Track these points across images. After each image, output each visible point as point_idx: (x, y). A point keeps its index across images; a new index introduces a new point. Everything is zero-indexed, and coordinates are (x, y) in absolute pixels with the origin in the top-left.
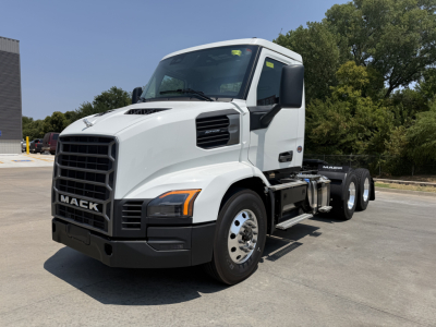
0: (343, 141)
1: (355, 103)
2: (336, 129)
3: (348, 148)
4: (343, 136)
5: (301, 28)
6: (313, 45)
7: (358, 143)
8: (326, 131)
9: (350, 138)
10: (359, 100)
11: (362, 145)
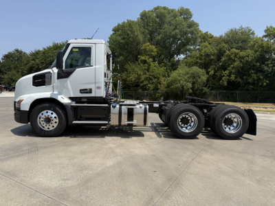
0: (142, 85)
1: (150, 65)
2: (139, 78)
3: (144, 88)
4: (142, 82)
5: (124, 22)
6: (129, 33)
7: (149, 85)
8: (134, 79)
9: (145, 83)
10: (152, 64)
11: (151, 86)
